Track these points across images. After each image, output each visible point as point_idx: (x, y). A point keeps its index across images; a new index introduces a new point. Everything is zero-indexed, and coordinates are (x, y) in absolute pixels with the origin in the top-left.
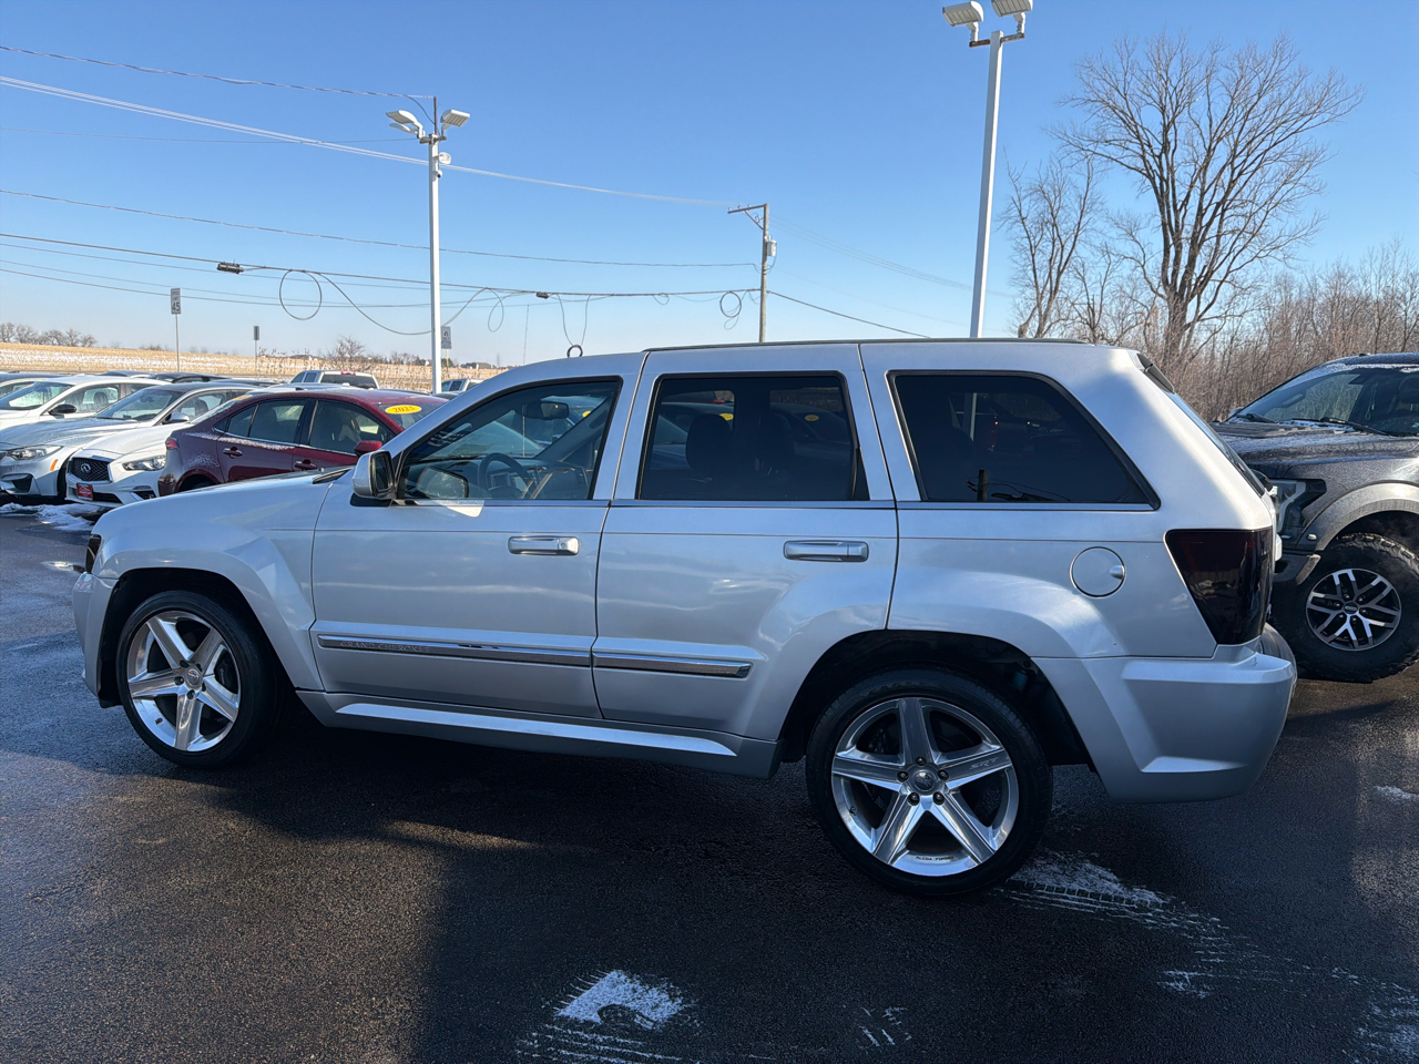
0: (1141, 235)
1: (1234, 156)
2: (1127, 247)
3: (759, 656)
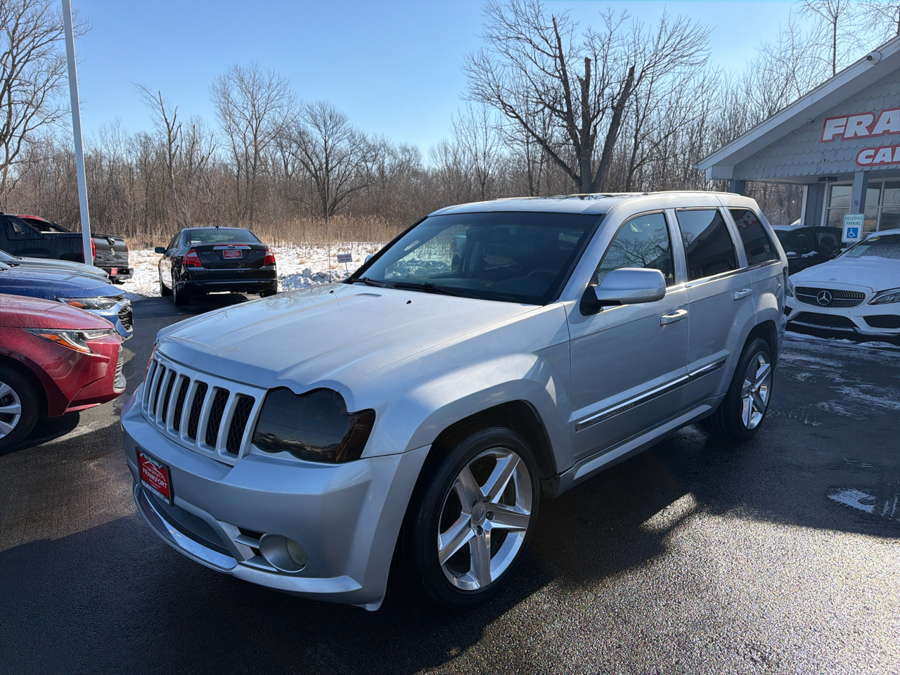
1: (13, 48)
3: (728, 352)
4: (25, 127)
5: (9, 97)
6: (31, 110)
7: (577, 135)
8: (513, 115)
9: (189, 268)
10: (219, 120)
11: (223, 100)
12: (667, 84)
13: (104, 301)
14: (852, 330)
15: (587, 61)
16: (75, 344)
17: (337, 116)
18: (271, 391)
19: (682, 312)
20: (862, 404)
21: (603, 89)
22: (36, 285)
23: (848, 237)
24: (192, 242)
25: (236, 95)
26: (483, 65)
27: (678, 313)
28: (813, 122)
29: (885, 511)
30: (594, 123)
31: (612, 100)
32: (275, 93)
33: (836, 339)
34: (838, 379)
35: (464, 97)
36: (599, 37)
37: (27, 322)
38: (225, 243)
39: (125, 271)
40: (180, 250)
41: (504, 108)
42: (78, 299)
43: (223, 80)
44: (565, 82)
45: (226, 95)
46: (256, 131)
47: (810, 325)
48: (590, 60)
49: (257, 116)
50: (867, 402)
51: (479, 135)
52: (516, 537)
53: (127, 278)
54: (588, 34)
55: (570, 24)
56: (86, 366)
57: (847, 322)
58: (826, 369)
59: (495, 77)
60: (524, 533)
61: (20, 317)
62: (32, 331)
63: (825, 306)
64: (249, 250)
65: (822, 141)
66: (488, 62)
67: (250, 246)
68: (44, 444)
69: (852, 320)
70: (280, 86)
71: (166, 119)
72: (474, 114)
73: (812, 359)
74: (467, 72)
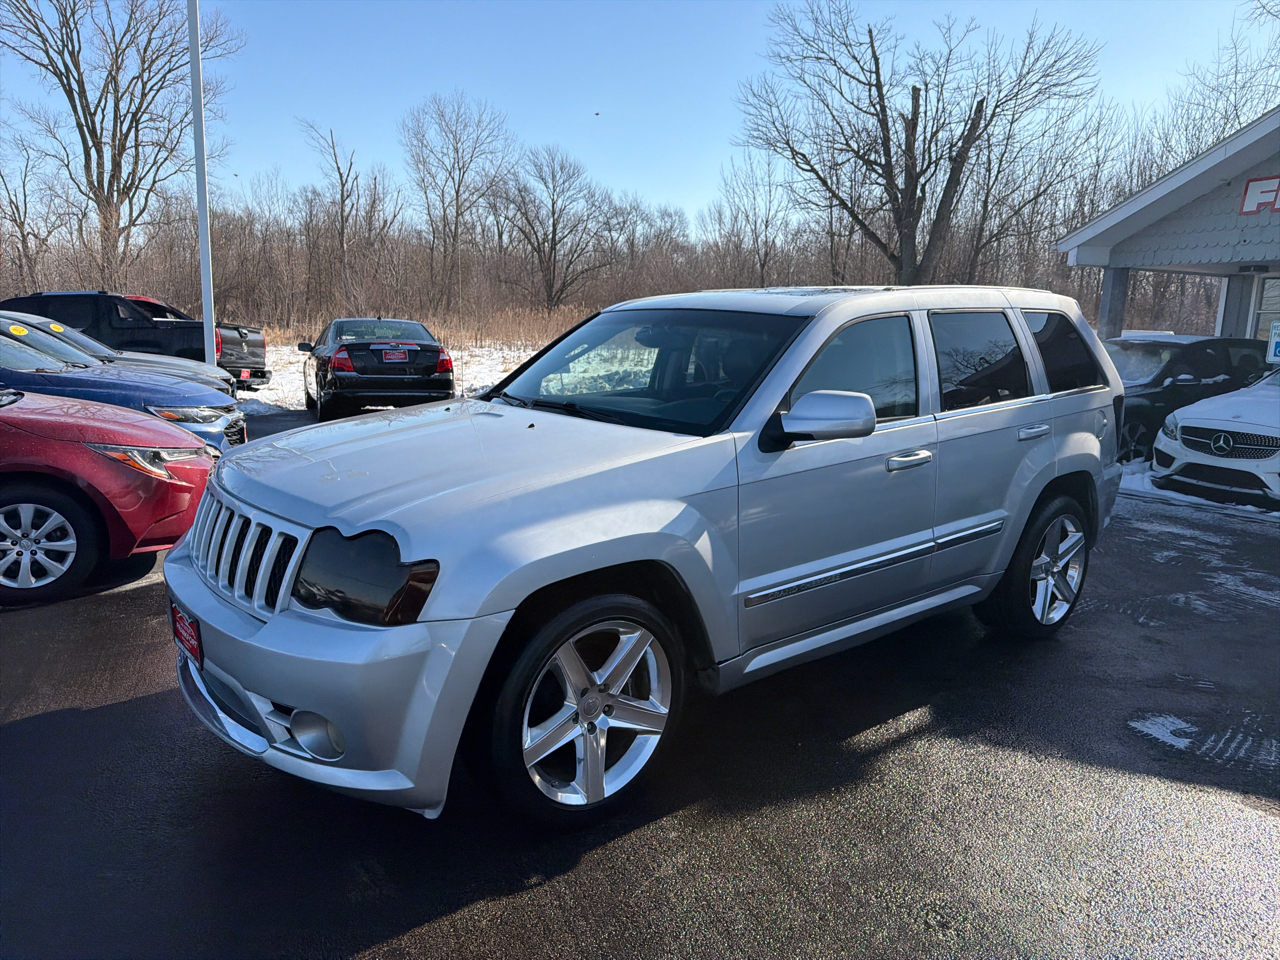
0: (61, 133)
1: (144, 71)
2: (49, 144)
3: (1006, 514)
4: (155, 177)
5: (137, 136)
6: (163, 154)
7: (897, 196)
8: (808, 168)
9: (337, 373)
10: (410, 170)
11: (415, 142)
12: (1034, 124)
13: (207, 412)
14: (1260, 492)
15: (916, 91)
16: (149, 467)
17: (570, 166)
18: (317, 531)
19: (924, 454)
20: (1237, 600)
21: (937, 131)
22: (120, 389)
23: (1275, 355)
24: (344, 337)
25: (433, 135)
26: (765, 97)
27: (917, 455)
28: (1229, 184)
29: (1204, 749)
30: (922, 180)
31: (950, 148)
32: (485, 134)
33: (1238, 504)
34: (1215, 562)
35: (738, 141)
36: (932, 57)
37: (89, 436)
38: (386, 341)
39: (261, 374)
40: (328, 350)
41: (794, 158)
42: (172, 409)
43: (416, 114)
44: (883, 123)
45: (419, 135)
46: (459, 186)
47: (1201, 483)
48: (919, 90)
49: (461, 165)
50: (1245, 597)
51: (760, 195)
52: (647, 741)
53: (263, 383)
54: (916, 53)
55: (894, 39)
56: (162, 497)
57: (1253, 480)
58: (1204, 546)
59: (783, 113)
60: (657, 738)
61: (81, 429)
62: (95, 447)
63: (1222, 456)
64: (417, 351)
65: (1242, 213)
66: (772, 92)
67: (419, 345)
68: (103, 593)
69: (1263, 478)
70: (493, 123)
71: (339, 168)
72: (754, 166)
73: (1188, 532)
74: (742, 107)
